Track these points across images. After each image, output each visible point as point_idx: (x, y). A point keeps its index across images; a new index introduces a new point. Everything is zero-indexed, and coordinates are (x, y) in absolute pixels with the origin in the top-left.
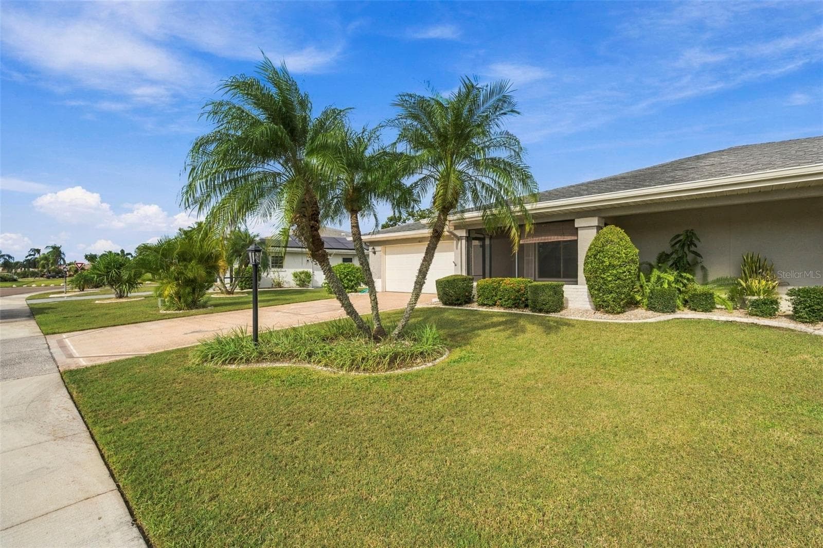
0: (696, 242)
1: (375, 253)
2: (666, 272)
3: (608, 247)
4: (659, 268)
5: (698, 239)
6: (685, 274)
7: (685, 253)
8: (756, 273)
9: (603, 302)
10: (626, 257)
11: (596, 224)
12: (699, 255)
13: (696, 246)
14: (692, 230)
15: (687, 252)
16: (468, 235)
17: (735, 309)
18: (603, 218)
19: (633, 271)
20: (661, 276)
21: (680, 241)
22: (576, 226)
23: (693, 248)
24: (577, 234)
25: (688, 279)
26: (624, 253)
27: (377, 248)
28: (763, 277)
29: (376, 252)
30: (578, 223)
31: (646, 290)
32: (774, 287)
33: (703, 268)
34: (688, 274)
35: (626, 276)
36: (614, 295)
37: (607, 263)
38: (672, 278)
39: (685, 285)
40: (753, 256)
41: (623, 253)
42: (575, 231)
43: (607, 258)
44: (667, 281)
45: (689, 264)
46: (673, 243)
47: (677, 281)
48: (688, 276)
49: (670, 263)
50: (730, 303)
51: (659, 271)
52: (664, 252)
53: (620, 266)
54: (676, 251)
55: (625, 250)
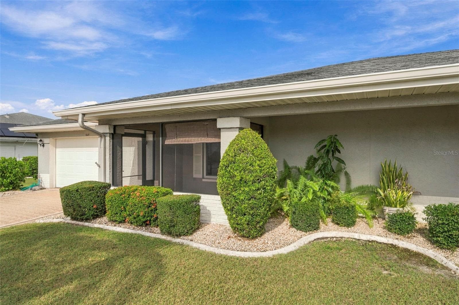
0: (340, 148)
1: (43, 146)
2: (312, 180)
3: (241, 157)
4: (306, 175)
5: (342, 146)
6: (329, 182)
7: (329, 159)
8: (393, 182)
9: (237, 224)
10: (261, 171)
11: (238, 125)
12: (343, 162)
13: (339, 152)
14: (336, 135)
15: (331, 159)
16: (112, 132)
17: (374, 217)
18: (248, 118)
19: (269, 188)
20: (308, 184)
21: (325, 146)
22: (218, 126)
23: (337, 155)
24: (219, 136)
25: (332, 187)
26: (258, 165)
27: (46, 141)
28: (399, 187)
29: (45, 145)
30: (221, 123)
31: (294, 199)
32: (409, 197)
33: (346, 174)
34: (332, 182)
35: (261, 194)
36: (248, 217)
37: (238, 178)
38: (317, 188)
39: (329, 194)
40: (390, 164)
41: (256, 164)
42: (217, 132)
43: (238, 171)
44: (312, 190)
45: (333, 171)
46: (319, 148)
47: (322, 189)
48: (332, 183)
49: (317, 169)
50: (370, 213)
51: (306, 178)
52: (312, 156)
53: (254, 182)
54: (321, 157)
55: (259, 161)
